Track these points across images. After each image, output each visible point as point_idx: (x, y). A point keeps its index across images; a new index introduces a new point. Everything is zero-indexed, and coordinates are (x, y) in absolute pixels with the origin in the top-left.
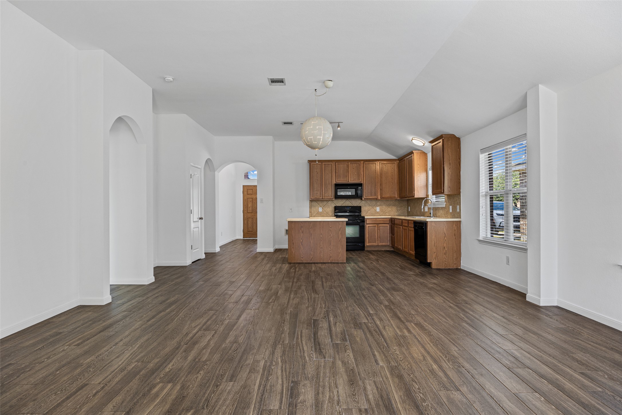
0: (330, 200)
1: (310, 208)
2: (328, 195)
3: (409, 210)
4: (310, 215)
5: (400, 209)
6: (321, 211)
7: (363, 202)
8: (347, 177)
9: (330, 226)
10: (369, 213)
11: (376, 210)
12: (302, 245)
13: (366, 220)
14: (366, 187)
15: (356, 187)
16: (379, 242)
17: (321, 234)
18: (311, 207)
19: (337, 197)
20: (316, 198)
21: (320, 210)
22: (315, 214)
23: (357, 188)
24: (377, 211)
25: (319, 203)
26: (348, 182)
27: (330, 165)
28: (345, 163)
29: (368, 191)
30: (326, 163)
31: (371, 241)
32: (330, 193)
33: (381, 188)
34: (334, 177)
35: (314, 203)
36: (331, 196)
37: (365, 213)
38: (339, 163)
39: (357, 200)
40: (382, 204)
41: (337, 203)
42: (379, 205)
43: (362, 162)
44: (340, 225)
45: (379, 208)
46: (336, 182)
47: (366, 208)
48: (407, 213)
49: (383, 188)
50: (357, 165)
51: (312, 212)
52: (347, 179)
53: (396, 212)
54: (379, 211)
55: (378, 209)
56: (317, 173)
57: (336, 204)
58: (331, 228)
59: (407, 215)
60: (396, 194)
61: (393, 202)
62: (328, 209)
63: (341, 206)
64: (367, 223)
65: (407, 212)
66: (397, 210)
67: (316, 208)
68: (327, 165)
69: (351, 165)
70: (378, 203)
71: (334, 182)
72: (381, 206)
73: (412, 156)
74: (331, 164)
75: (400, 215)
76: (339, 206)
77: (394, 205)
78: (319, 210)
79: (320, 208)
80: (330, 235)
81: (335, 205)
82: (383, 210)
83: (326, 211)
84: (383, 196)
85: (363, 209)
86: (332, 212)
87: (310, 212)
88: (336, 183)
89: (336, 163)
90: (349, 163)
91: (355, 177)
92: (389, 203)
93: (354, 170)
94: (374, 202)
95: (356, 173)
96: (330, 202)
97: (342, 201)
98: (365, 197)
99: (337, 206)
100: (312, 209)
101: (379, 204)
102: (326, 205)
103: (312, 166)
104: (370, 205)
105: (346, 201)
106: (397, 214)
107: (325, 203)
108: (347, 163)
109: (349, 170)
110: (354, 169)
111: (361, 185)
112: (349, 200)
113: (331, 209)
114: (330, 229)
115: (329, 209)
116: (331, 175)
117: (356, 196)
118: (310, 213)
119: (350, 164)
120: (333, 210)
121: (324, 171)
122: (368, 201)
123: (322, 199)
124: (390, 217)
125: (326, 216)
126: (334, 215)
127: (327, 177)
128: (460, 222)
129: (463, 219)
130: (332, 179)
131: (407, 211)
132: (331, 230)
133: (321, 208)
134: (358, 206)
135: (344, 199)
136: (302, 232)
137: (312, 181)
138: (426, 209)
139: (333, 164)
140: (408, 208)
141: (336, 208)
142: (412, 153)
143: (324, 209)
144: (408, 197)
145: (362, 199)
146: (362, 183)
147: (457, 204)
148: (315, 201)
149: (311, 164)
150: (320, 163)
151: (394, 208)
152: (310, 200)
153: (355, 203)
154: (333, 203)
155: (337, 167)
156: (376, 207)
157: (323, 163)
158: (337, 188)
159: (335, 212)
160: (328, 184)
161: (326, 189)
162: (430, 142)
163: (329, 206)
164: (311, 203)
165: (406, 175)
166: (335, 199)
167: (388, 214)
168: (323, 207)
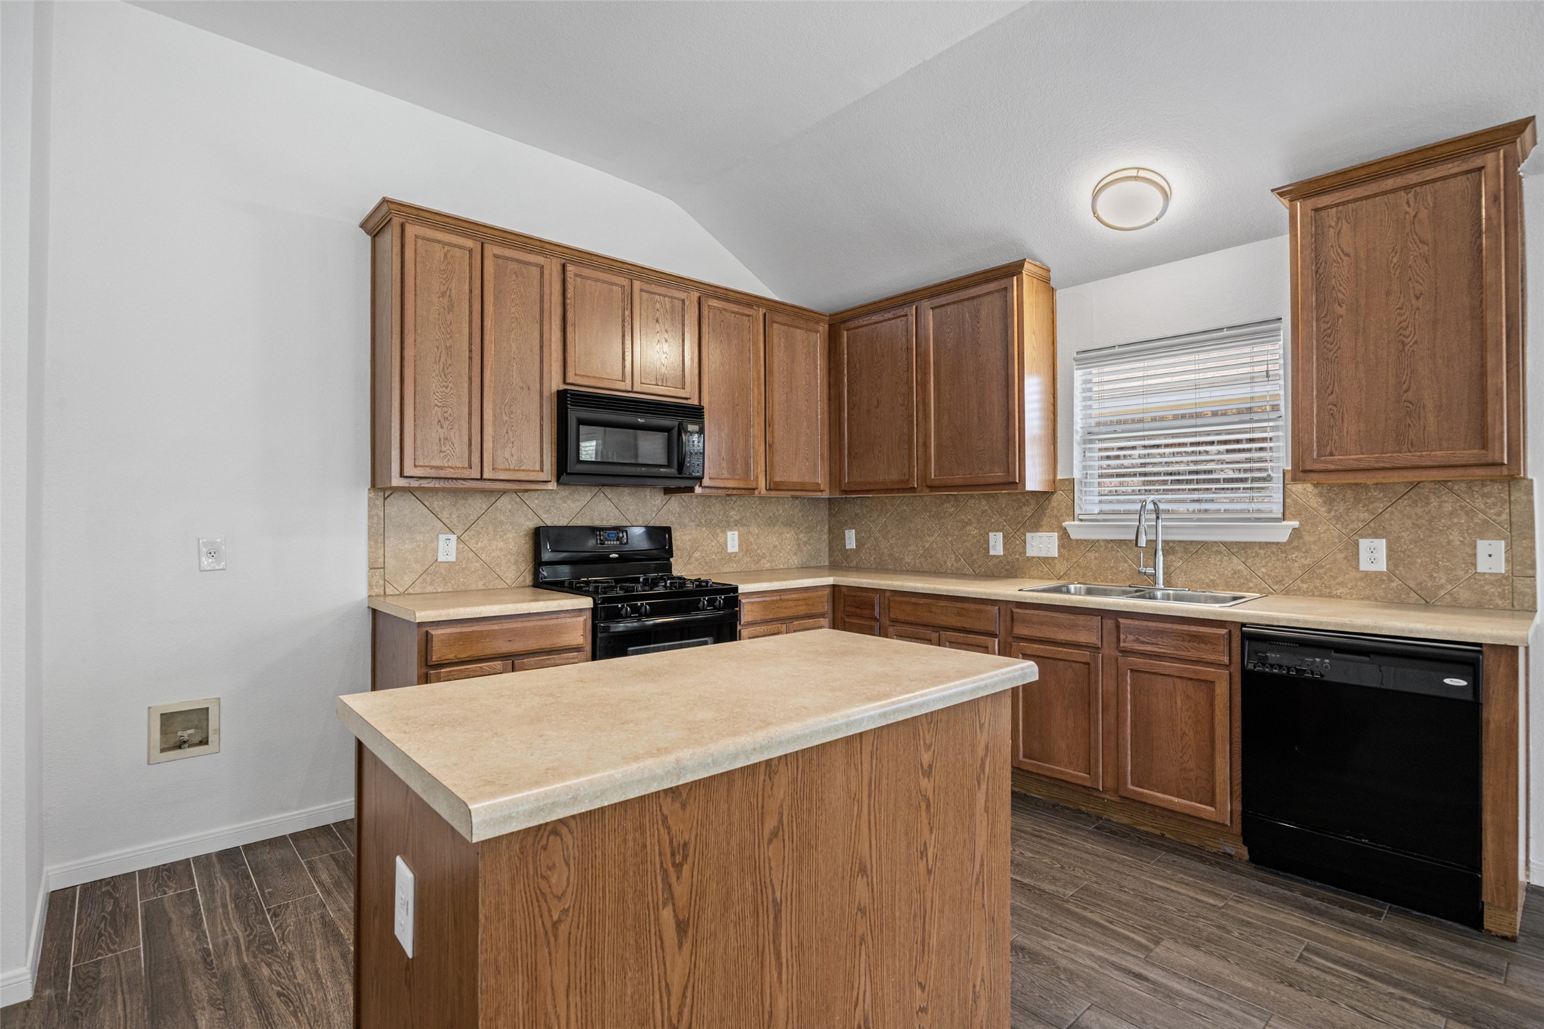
0: (522, 487)
1: (371, 536)
2: (520, 461)
3: (852, 544)
4: (370, 586)
5: (805, 539)
6: (452, 558)
7: (691, 506)
8: (627, 365)
9: (926, 758)
10: (697, 560)
11: (725, 548)
13: (742, 605)
14: (712, 428)
15: (673, 423)
18: (377, 534)
19: (568, 468)
20: (442, 474)
21: (447, 549)
22: (408, 580)
23: (677, 427)
24: (729, 548)
26: (632, 392)
27: (535, 272)
28: (614, 281)
29: (719, 452)
30: (507, 252)
32: (529, 445)
33: (770, 441)
34: (554, 347)
35: (402, 507)
36: (538, 468)
38: (586, 272)
39: (648, 491)
40: (748, 514)
41: (548, 511)
43: (696, 295)
45: (736, 533)
46: (565, 382)
47: (687, 538)
48: (827, 555)
51: (390, 563)
53: (795, 554)
54: (736, 549)
55: (733, 541)
56: (445, 301)
57: (540, 512)
58: (928, 773)
59: (827, 563)
60: (819, 473)
62: (493, 543)
63: (566, 527)
64: (746, 618)
65: (832, 550)
66: (799, 545)
67: (419, 537)
68: (514, 264)
69: (645, 295)
70: (733, 513)
71: (556, 384)
72: (743, 525)
73: (1006, 290)
74: (542, 267)
76: (556, 523)
77: (789, 524)
78: (435, 550)
79: (442, 537)
81: (532, 523)
82: (751, 543)
83: (483, 557)
84: (777, 479)
85: (678, 542)
86: (516, 563)
87: (372, 568)
88: (562, 387)
89: (570, 268)
90: (637, 285)
91: (663, 369)
92: (771, 514)
93: (657, 328)
94: (717, 508)
95: (666, 348)
96: (504, 502)
97: (576, 496)
98: (707, 481)
99: (549, 523)
100: (391, 542)
101: (737, 518)
102: (480, 522)
103: (416, 252)
104: (699, 525)
105: (596, 500)
106: (795, 561)
107: (477, 505)
108: (625, 282)
109: (636, 322)
110: (658, 320)
111: (699, 414)
112: (607, 491)
113: (512, 546)
114: (924, 782)
115: (501, 545)
116: (537, 334)
117: (673, 471)
119: (642, 290)
120: (527, 547)
121: (496, 298)
122: (695, 501)
123: (482, 479)
125: (481, 585)
126: (529, 579)
127: (514, 345)
130: (542, 361)
131: (827, 549)
133: (454, 538)
134: (660, 524)
135: (586, 489)
136: (681, 927)
137: (409, 353)
138: (1042, 544)
139: (553, 267)
140: (836, 539)
141: (539, 536)
142: (1013, 270)
143: (472, 545)
144: (932, 488)
145: (691, 490)
146: (696, 403)
147: (1485, 530)
148: (409, 490)
149: (411, 230)
150: (469, 243)
151: (789, 535)
152: (373, 485)
153: (637, 512)
154: (526, 508)
155: (570, 294)
156: (724, 532)
157: (491, 250)
158: (573, 414)
159: (538, 563)
160: (522, 388)
161: (505, 418)
162: (1281, 193)
163: (502, 522)
164: (380, 502)
165: (923, 385)
166: (552, 486)
167: (768, 565)
168: (465, 530)
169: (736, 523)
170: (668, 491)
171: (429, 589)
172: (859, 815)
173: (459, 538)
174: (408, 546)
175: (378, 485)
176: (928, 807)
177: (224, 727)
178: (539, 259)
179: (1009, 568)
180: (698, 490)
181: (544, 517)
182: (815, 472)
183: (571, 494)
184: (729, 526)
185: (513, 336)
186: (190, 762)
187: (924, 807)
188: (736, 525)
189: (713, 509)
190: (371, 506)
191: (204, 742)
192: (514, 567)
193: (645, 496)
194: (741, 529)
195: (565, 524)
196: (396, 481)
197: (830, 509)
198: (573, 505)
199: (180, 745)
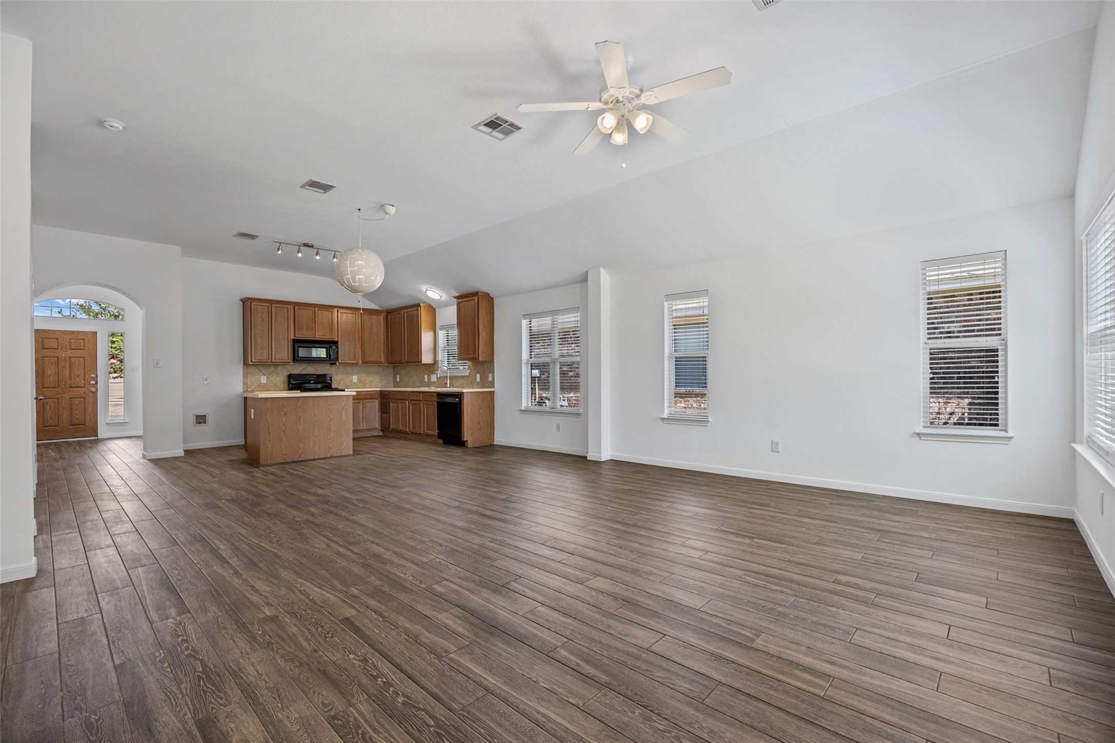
0: (284, 364)
1: (244, 376)
2: (283, 357)
3: (398, 380)
4: (243, 390)
5: (383, 378)
6: (265, 382)
7: (333, 368)
8: (314, 331)
9: (330, 404)
10: (342, 384)
11: (352, 381)
12: (284, 434)
14: (342, 346)
15: (328, 346)
16: (364, 424)
17: (316, 416)
18: (245, 375)
19: (296, 359)
20: (262, 361)
21: (264, 380)
22: (253, 388)
23: (330, 347)
25: (261, 369)
26: (316, 337)
27: (286, 309)
28: (311, 308)
29: (345, 353)
30: (278, 306)
32: (285, 353)
34: (291, 328)
35: (251, 370)
36: (288, 359)
37: (336, 384)
38: (301, 307)
39: (324, 364)
40: (361, 371)
41: (292, 370)
43: (336, 310)
44: (344, 401)
45: (356, 376)
46: (295, 337)
47: (340, 378)
49: (365, 348)
50: (327, 313)
51: (249, 383)
53: (379, 383)
54: (356, 381)
55: (355, 378)
56: (262, 319)
57: (290, 370)
59: (393, 386)
60: (383, 358)
61: (376, 368)
62: (277, 378)
63: (298, 374)
65: (394, 382)
66: (381, 380)
67: (256, 377)
68: (280, 308)
69: (318, 312)
70: (355, 370)
71: (292, 337)
72: (359, 374)
73: (418, 310)
74: (288, 308)
76: (295, 373)
77: (377, 373)
78: (260, 380)
79: (262, 377)
81: (288, 373)
82: (362, 379)
83: (274, 382)
84: (366, 360)
85: (333, 379)
86: (283, 383)
87: (244, 384)
89: (296, 307)
90: (317, 309)
91: (325, 331)
92: (370, 371)
93: (322, 320)
94: (351, 369)
95: (325, 325)
96: (280, 368)
97: (301, 366)
98: (340, 362)
99: (293, 373)
100: (249, 378)
102: (273, 373)
103: (254, 308)
104: (343, 374)
105: (308, 367)
107: (272, 368)
108: (313, 309)
109: (316, 319)
110: (323, 318)
111: (335, 342)
112: (311, 364)
113: (282, 379)
115: (279, 378)
116: (287, 325)
117: (328, 359)
118: (244, 386)
120: (286, 379)
121: (275, 317)
122: (344, 367)
123: (272, 362)
124: (379, 389)
125: (273, 389)
126: (287, 388)
127: (280, 328)
128: (494, 392)
129: (497, 388)
130: (288, 332)
132: (331, 409)
133: (265, 377)
134: (328, 374)
135: (304, 364)
136: (285, 415)
137: (253, 333)
138: (434, 378)
139: (291, 308)
140: (395, 378)
141: (290, 377)
142: (418, 305)
143: (271, 379)
144: (407, 363)
145: (335, 364)
146: (336, 340)
147: (489, 372)
148: (253, 365)
149: (253, 304)
150: (268, 305)
151: (377, 378)
152: (244, 364)
154: (286, 369)
155: (296, 314)
156: (352, 376)
157: (273, 305)
158: (297, 345)
159: (289, 383)
160: (283, 340)
161: (278, 346)
162: (455, 297)
163: (279, 373)
164: (246, 368)
165: (404, 333)
166: (292, 363)
167: (368, 386)
168: (269, 375)
169: (356, 373)
170: (331, 364)
171: (258, 389)
173: (267, 377)
174: (253, 379)
175: (245, 363)
177: (210, 419)
178: (287, 306)
179: (429, 384)
180: (337, 364)
181: (291, 372)
182: (381, 358)
184: (354, 374)
185: (280, 326)
186: (201, 427)
189: (348, 369)
190: (243, 369)
191: (205, 423)
192: (282, 385)
193: (324, 366)
196: (250, 363)
197: (393, 369)
199: (200, 423)
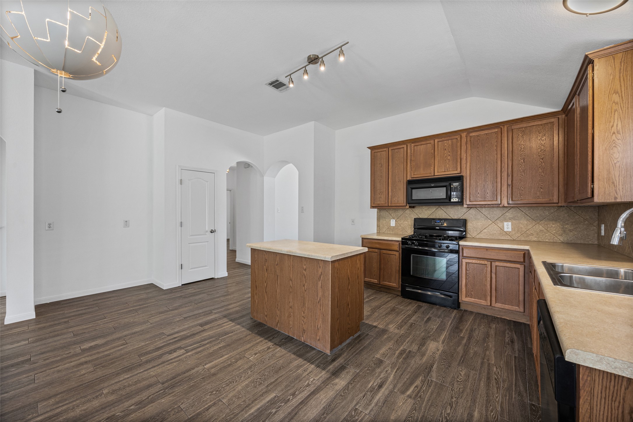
1: (377, 220)
2: (398, 201)
3: (603, 233)
4: (377, 231)
5: (572, 228)
6: (394, 225)
7: (472, 211)
8: (432, 167)
9: (305, 267)
10: (485, 233)
11: (502, 229)
12: (266, 292)
13: (463, 249)
14: (472, 182)
15: (447, 184)
16: (494, 299)
17: (291, 280)
18: (379, 219)
19: (412, 203)
20: (379, 205)
21: (393, 223)
22: (384, 230)
23: (450, 185)
24: (506, 230)
25: (391, 212)
26: (434, 176)
27: (402, 150)
28: (428, 142)
29: (476, 191)
30: (395, 148)
31: (472, 293)
32: (401, 197)
33: (510, 183)
34: (408, 168)
35: (383, 213)
36: (403, 202)
37: (475, 232)
38: (417, 144)
40: (519, 215)
41: (420, 214)
42: (510, 219)
44: (320, 267)
45: (510, 223)
47: (479, 224)
49: (514, 182)
50: (452, 142)
51: (381, 226)
52: (432, 170)
54: (510, 230)
55: (508, 226)
56: (380, 165)
58: (305, 270)
60: (554, 193)
61: (552, 211)
62: (405, 222)
63: (427, 218)
64: (465, 255)
66: (564, 231)
67: (387, 220)
68: (397, 150)
69: (440, 143)
70: (507, 214)
71: (408, 178)
72: (515, 219)
74: (404, 148)
75: (573, 242)
77: (555, 220)
78: (390, 223)
79: (392, 220)
80: (304, 286)
81: (415, 217)
82: (522, 228)
83: (402, 225)
85: (469, 225)
87: (378, 226)
88: (411, 179)
89: (412, 145)
90: (436, 141)
91: (448, 165)
93: (446, 152)
94: (497, 212)
95: (449, 158)
96: (404, 212)
98: (468, 203)
99: (421, 217)
100: (381, 221)
101: (511, 216)
102: (401, 216)
103: (374, 156)
104: (487, 219)
105: (438, 210)
107: (401, 212)
108: (432, 142)
109: (436, 153)
110: (445, 150)
111: (459, 179)
112: (442, 207)
113: (409, 223)
114: (304, 272)
115: (407, 223)
116: (403, 166)
117: (448, 201)
118: (377, 228)
119: (438, 142)
120: (413, 224)
121: (392, 161)
122: (484, 209)
123: (388, 206)
127: (396, 171)
130: (404, 173)
131: (596, 235)
132: (305, 274)
133: (394, 220)
134: (461, 218)
135: (434, 207)
137: (373, 179)
139: (407, 146)
140: (599, 229)
141: (417, 221)
143: (399, 222)
144: (579, 201)
146: (462, 174)
150: (385, 149)
151: (554, 225)
153: (454, 214)
154: (414, 213)
155: (413, 152)
156: (502, 222)
157: (390, 149)
158: (409, 187)
159: (415, 228)
160: (399, 182)
161: (394, 190)
163: (407, 217)
164: (379, 212)
166: (411, 207)
167: (535, 239)
168: (397, 219)
171: (389, 232)
172: (290, 270)
173: (396, 220)
174: (384, 222)
176: (305, 277)
181: (419, 215)
183: (428, 209)
184: (506, 220)
185: (396, 168)
187: (304, 277)
188: (510, 220)
189: (495, 213)
190: (377, 213)
192: (410, 229)
193: (458, 208)
194: (514, 221)
195: (426, 218)
196: (372, 207)
197: (598, 212)
198: (429, 212)
